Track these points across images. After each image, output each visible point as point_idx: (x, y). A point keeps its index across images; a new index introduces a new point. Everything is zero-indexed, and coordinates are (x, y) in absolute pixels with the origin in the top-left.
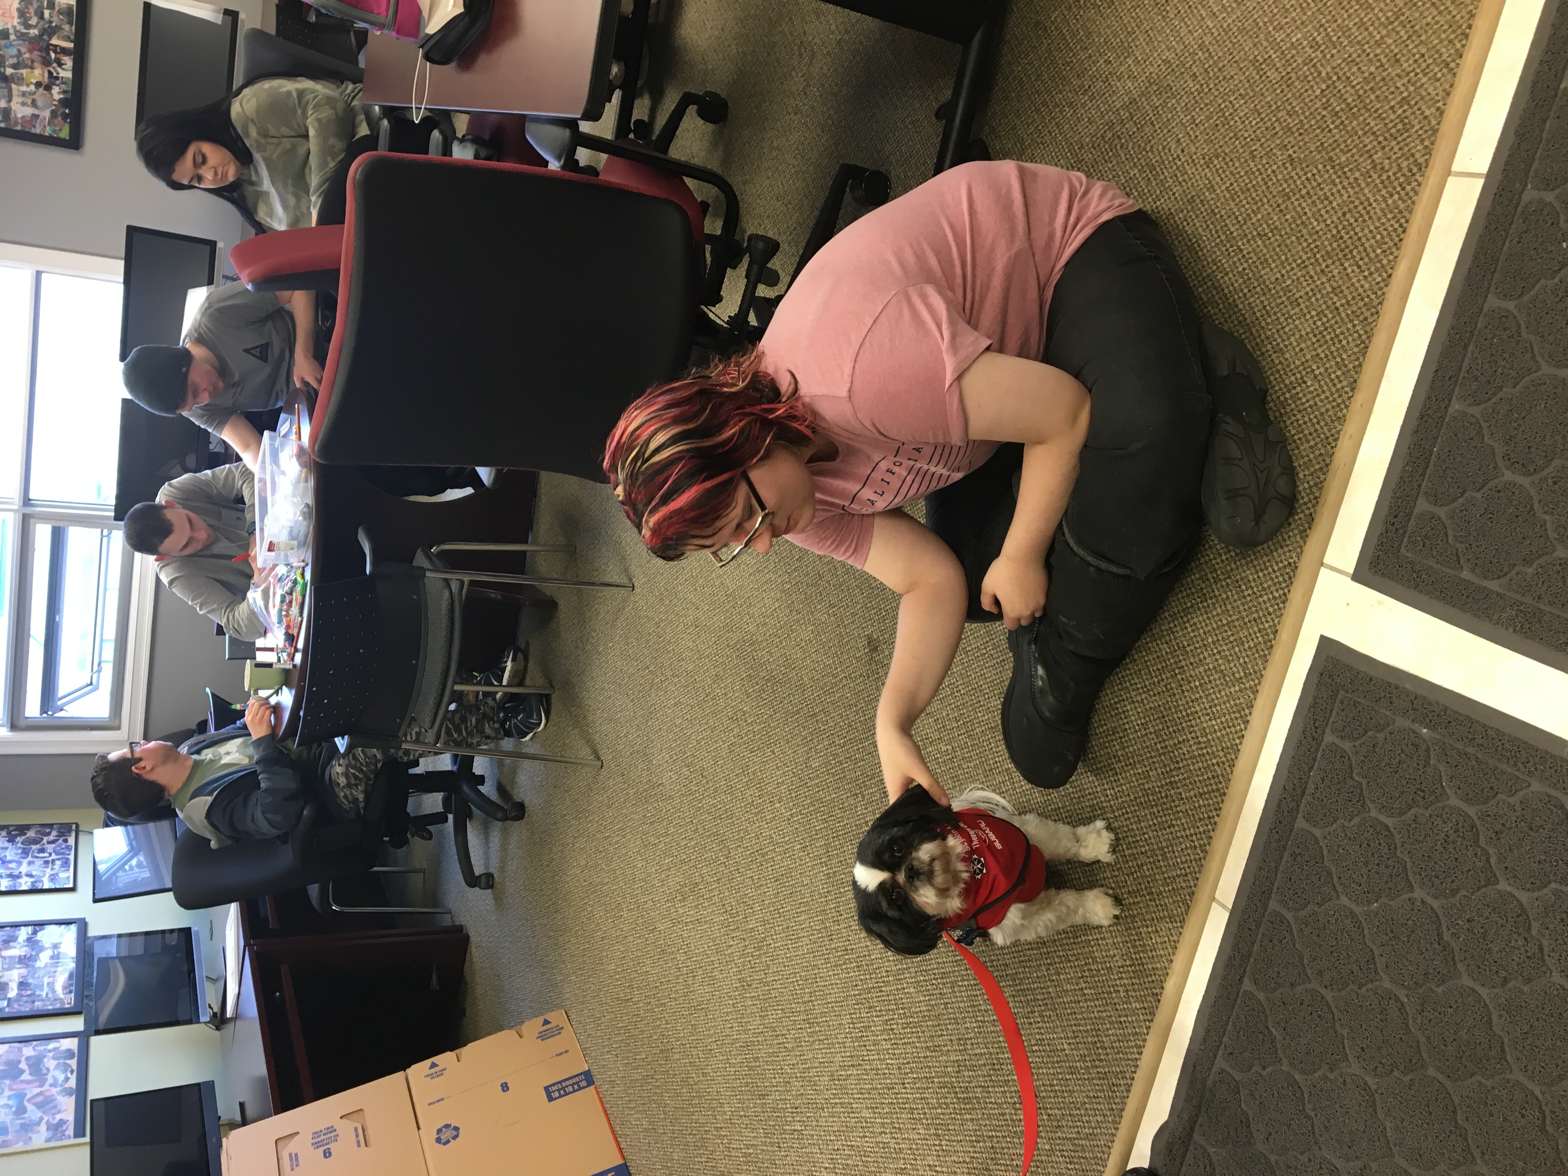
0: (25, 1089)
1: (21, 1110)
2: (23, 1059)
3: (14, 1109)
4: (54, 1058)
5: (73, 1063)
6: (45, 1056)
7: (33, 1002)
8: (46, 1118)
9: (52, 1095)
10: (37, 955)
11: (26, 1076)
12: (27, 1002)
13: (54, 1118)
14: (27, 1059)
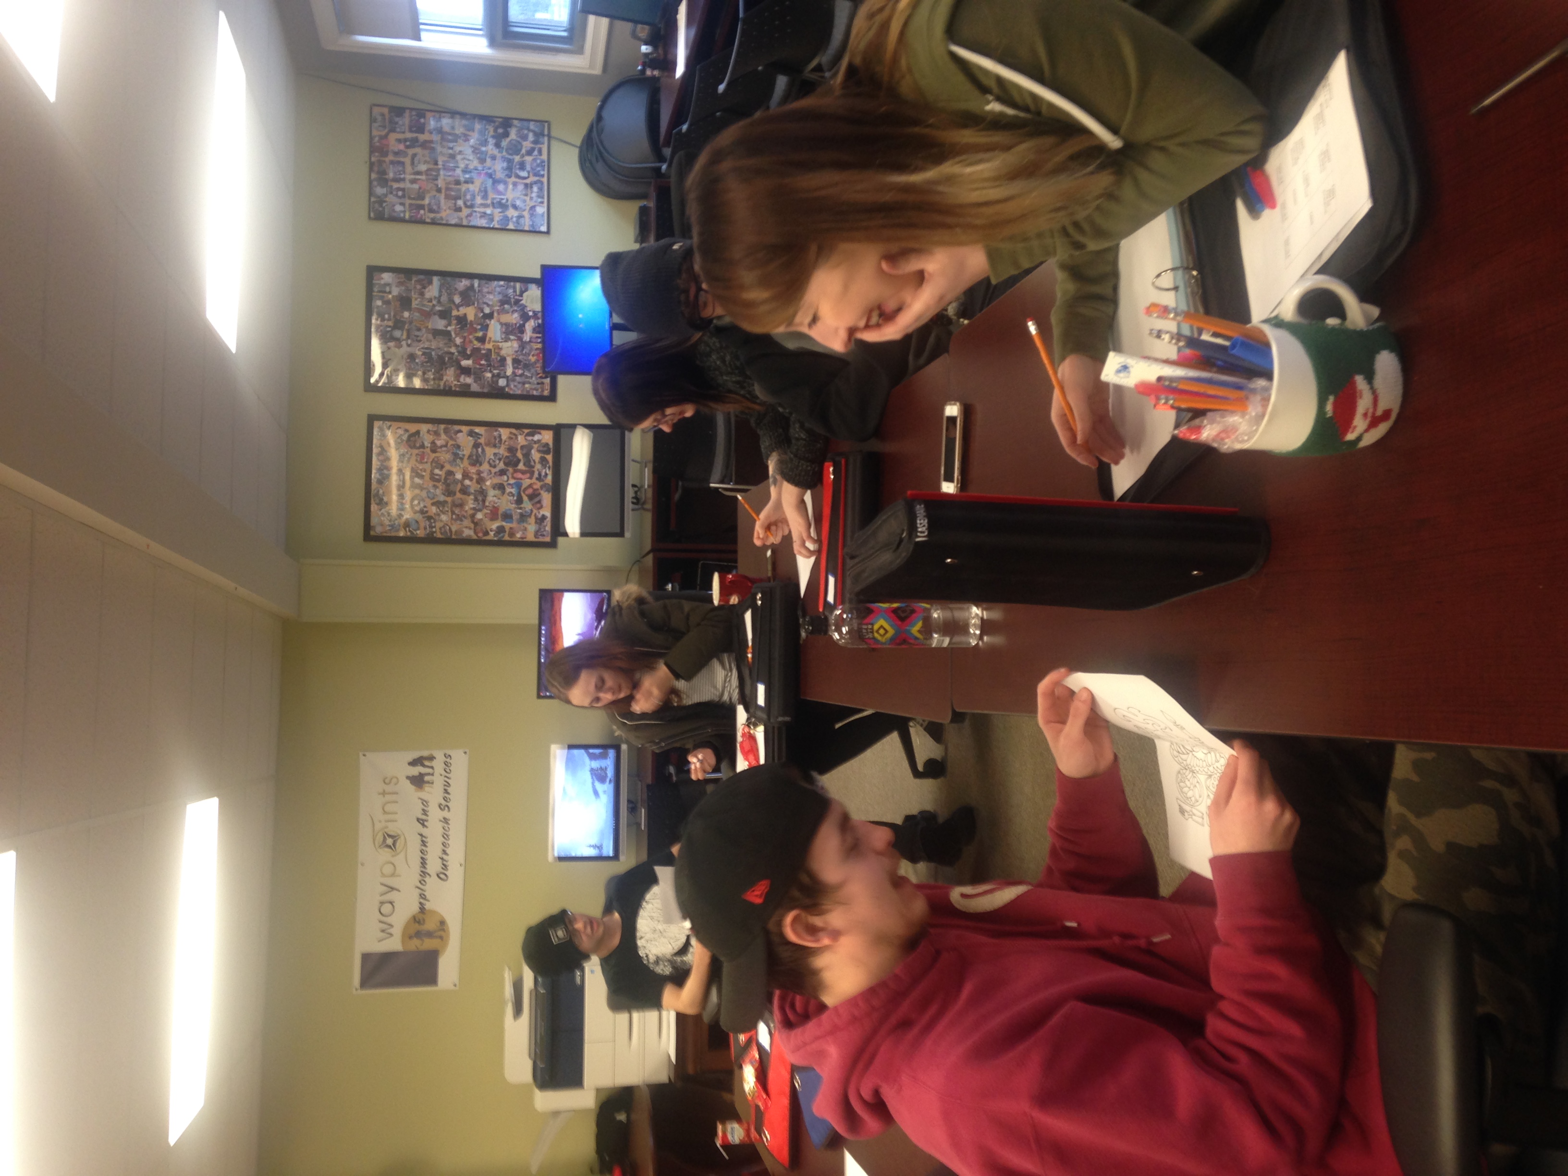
0: (521, 479)
1: (519, 501)
2: (519, 447)
3: (515, 498)
4: (539, 451)
5: (549, 457)
6: (532, 448)
7: (524, 383)
8: (535, 511)
9: (538, 489)
10: (523, 325)
11: (521, 466)
12: (519, 383)
13: (539, 512)
14: (522, 447)
